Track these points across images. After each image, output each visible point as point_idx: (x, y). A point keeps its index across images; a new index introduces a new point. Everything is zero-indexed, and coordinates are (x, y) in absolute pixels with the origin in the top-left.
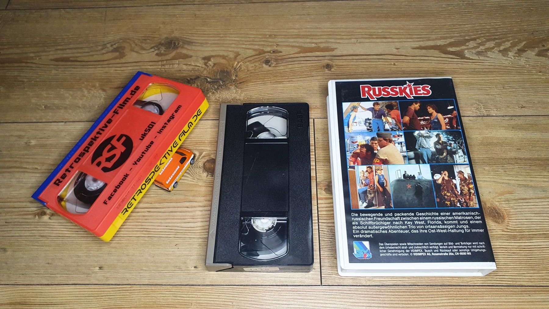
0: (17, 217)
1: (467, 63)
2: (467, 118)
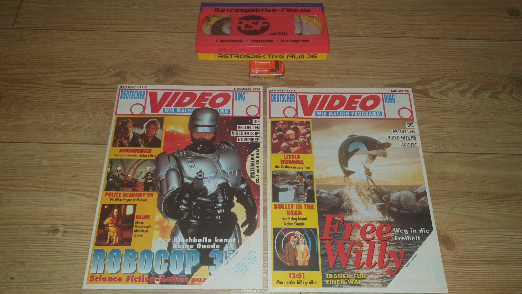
0: (33, 233)
1: (430, 102)
2: (428, 153)
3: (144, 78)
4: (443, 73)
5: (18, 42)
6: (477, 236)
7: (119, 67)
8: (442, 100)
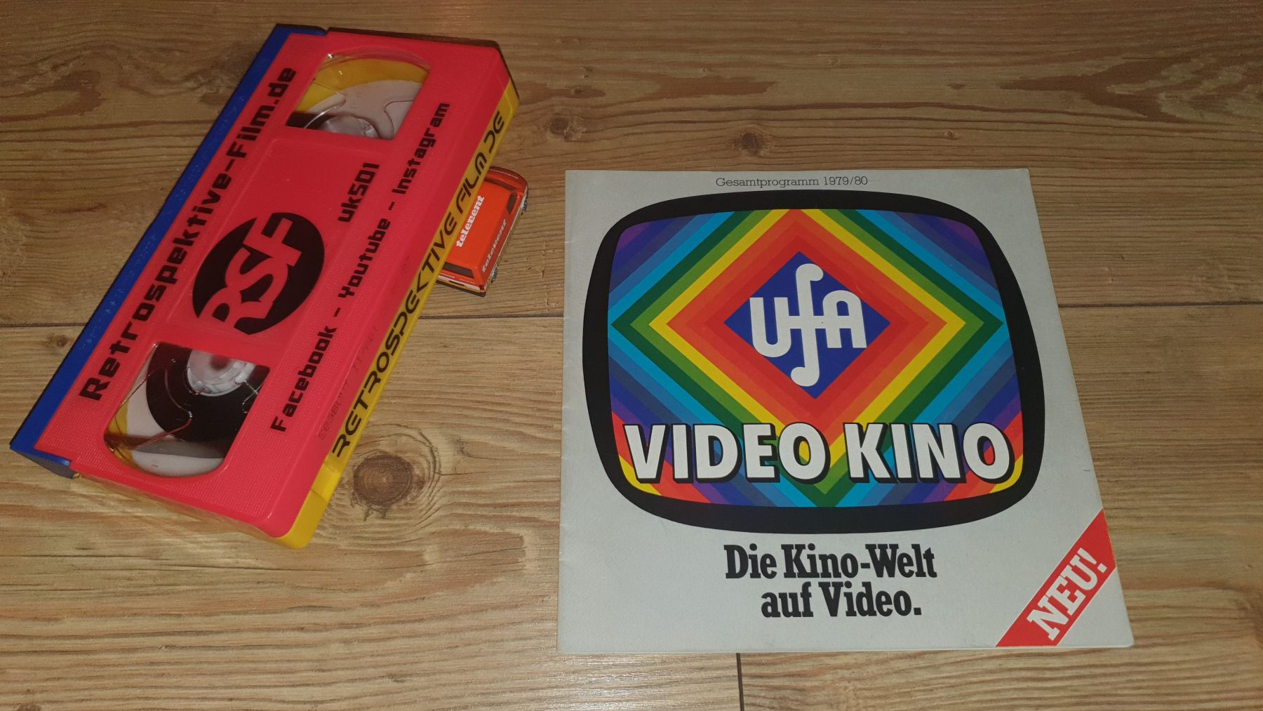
1: (1164, 134)
2: (1182, 308)
3: (162, 92)
4: (1198, 37)
7: (74, 59)
8: (1204, 127)
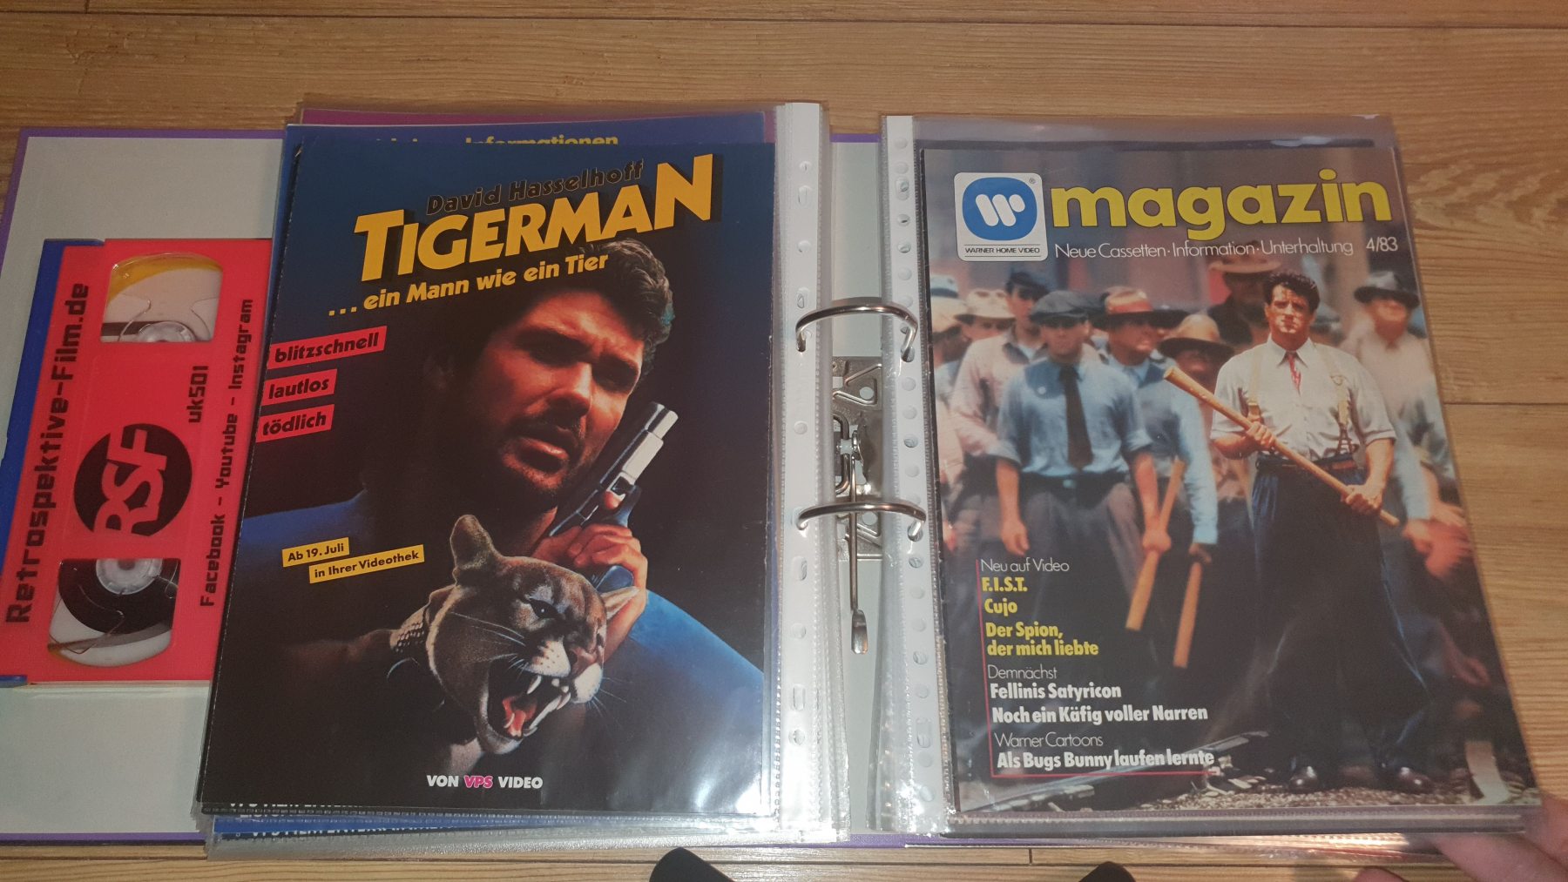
4: (1460, 143)
5: (108, 57)
6: (1558, 662)
8: (1452, 234)
